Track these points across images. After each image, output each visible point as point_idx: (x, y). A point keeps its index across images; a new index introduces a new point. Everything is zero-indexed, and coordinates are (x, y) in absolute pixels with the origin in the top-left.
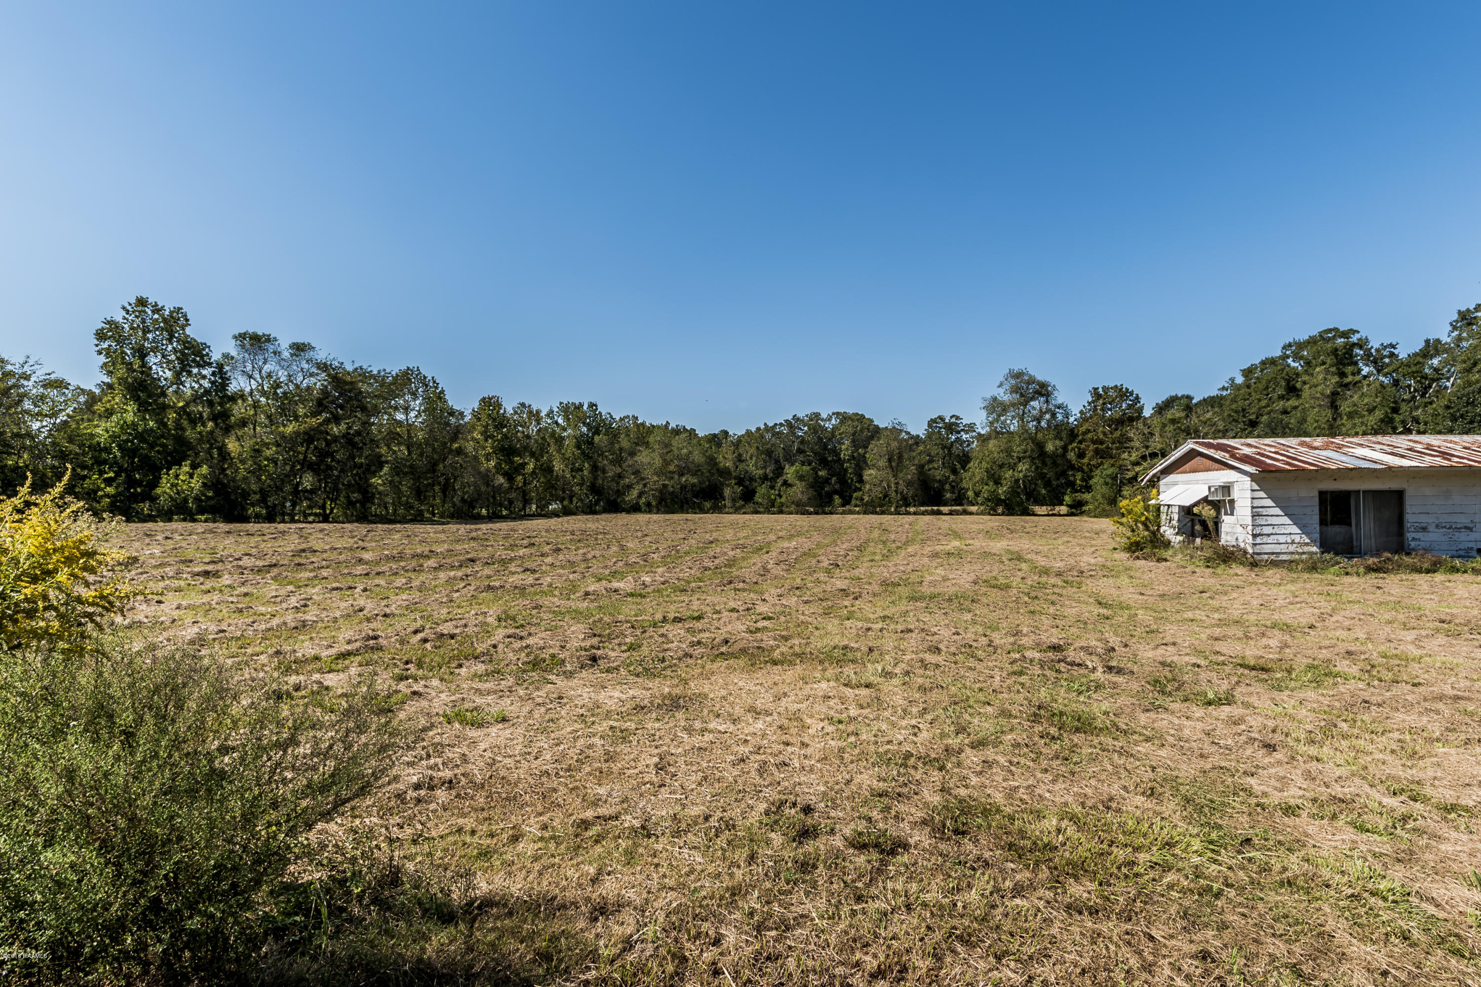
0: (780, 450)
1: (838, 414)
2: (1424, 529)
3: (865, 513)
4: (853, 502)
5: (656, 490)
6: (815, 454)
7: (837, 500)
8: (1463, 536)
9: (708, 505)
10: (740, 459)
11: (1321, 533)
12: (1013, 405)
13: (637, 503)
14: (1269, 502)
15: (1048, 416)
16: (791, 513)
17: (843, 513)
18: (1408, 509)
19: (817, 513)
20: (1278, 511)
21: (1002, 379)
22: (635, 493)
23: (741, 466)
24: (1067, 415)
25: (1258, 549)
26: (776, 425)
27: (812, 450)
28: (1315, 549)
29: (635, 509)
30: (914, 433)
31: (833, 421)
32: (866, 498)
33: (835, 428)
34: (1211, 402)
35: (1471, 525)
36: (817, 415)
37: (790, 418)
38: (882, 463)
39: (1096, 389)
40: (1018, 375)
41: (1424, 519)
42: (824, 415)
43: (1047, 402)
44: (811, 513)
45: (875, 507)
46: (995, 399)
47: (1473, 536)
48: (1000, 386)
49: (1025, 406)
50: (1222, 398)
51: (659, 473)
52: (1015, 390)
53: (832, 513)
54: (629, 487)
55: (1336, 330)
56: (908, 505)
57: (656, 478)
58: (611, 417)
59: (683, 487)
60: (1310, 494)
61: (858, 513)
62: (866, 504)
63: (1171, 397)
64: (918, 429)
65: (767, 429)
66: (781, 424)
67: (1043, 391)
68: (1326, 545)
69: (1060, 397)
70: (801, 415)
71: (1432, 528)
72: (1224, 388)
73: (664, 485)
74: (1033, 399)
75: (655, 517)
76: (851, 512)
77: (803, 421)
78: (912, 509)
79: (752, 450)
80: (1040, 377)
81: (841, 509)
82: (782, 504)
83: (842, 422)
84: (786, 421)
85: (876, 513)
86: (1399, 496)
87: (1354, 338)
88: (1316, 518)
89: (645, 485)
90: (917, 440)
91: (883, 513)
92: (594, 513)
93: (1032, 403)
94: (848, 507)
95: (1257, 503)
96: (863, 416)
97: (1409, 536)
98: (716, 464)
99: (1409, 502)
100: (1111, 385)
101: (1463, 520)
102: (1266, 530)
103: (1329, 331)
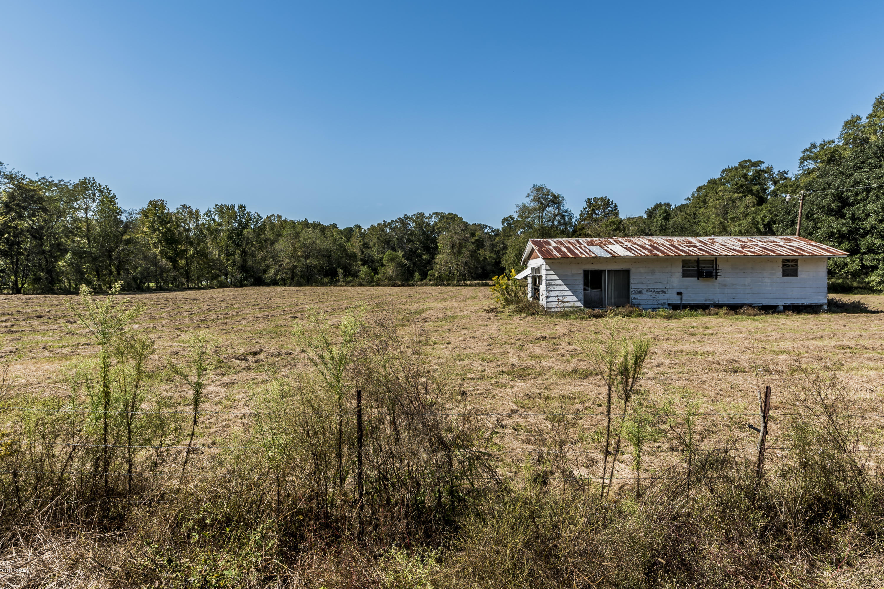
0: (395, 240)
1: (437, 214)
2: (640, 292)
3: (436, 285)
4: (428, 277)
5: (289, 269)
6: (421, 243)
7: (417, 275)
8: (660, 296)
9: (326, 280)
10: (366, 246)
11: (585, 295)
12: (535, 210)
13: (275, 280)
14: (556, 277)
15: (558, 218)
16: (385, 286)
17: (422, 285)
18: (632, 281)
19: (403, 285)
20: (560, 282)
21: (529, 192)
22: (272, 271)
23: (367, 252)
24: (570, 218)
25: (550, 305)
26: (392, 221)
27: (419, 240)
28: (579, 304)
29: (274, 283)
30: (495, 227)
31: (433, 219)
32: (436, 275)
33: (436, 224)
35: (665, 290)
36: (422, 214)
37: (402, 216)
38: (447, 250)
39: (589, 199)
40: (540, 189)
41: (640, 286)
42: (427, 215)
43: (559, 208)
44: (399, 286)
45: (443, 281)
46: (524, 205)
47: (666, 296)
48: (528, 196)
49: (543, 210)
50: (687, 205)
51: (293, 256)
52: (537, 199)
53: (413, 286)
54: (268, 267)
55: (749, 161)
56: (465, 280)
57: (288, 261)
58: (259, 216)
59: (308, 267)
60: (578, 272)
61: (432, 285)
62: (437, 279)
63: (657, 204)
65: (386, 225)
66: (396, 221)
67: (556, 200)
68: (588, 303)
69: (566, 205)
70: (410, 214)
71: (644, 292)
72: (689, 199)
73: (294, 266)
74: (548, 206)
75: (287, 288)
76: (426, 285)
77: (412, 219)
78: (469, 283)
79: (375, 240)
80: (555, 191)
81: (419, 283)
82: (379, 279)
83: (440, 220)
84: (399, 219)
85: (444, 285)
86: (627, 272)
87: (763, 167)
88: (582, 286)
89: (280, 266)
90: (497, 233)
91: (449, 285)
92: (242, 286)
93: (547, 209)
94: (424, 281)
95: (549, 277)
96: (456, 216)
97: (632, 296)
98: (345, 250)
99: (632, 277)
100: (599, 197)
101: (660, 287)
102: (552, 294)
103: (746, 161)
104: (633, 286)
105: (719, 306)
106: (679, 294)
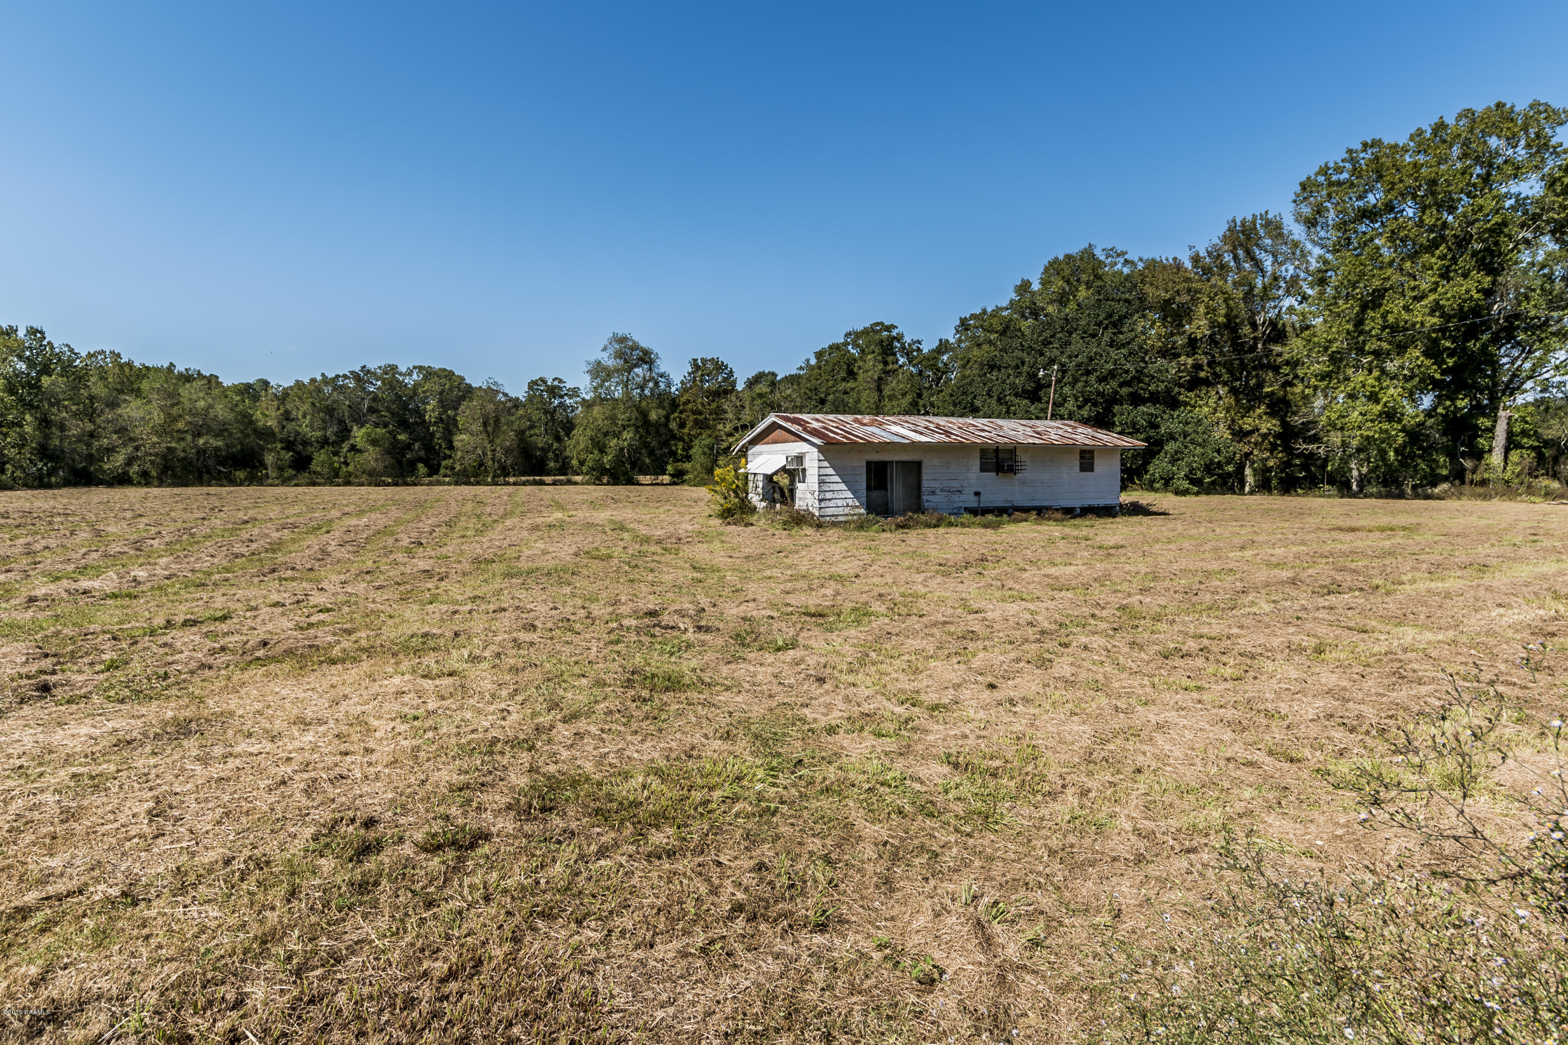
0: (345, 407)
1: (420, 368)
2: (933, 493)
3: (457, 483)
4: (442, 471)
5: (157, 455)
6: (393, 414)
7: (422, 468)
8: (956, 498)
9: (241, 474)
10: (287, 417)
11: (867, 497)
12: (617, 371)
13: (126, 473)
14: (831, 471)
15: (651, 385)
16: (362, 485)
17: (430, 484)
18: (925, 477)
19: (396, 484)
20: (837, 479)
21: (606, 343)
22: (119, 459)
23: (290, 426)
24: (669, 385)
25: (823, 512)
26: (338, 376)
27: (388, 409)
28: (862, 511)
29: (121, 480)
30: (513, 395)
31: (415, 377)
32: (458, 467)
33: (417, 385)
34: (792, 380)
35: (961, 489)
36: (393, 368)
37: (357, 369)
38: (476, 427)
39: (695, 360)
40: (622, 340)
41: (934, 485)
42: (403, 369)
43: (650, 369)
44: (388, 485)
45: (468, 477)
46: (599, 363)
47: (963, 497)
48: (604, 349)
49: (629, 373)
50: (799, 376)
51: (162, 431)
52: (619, 355)
53: (415, 485)
54: (111, 450)
55: (882, 324)
56: (508, 475)
57: (155, 439)
58: (72, 350)
59: (201, 452)
60: (859, 464)
61: (449, 484)
62: (458, 474)
64: (519, 391)
65: (325, 380)
66: (345, 376)
67: (646, 358)
68: (870, 508)
69: (663, 366)
70: (372, 366)
71: (938, 492)
72: (801, 368)
73: (168, 448)
74: (636, 366)
75: (156, 491)
76: (439, 483)
77: (375, 374)
78: (512, 480)
79: (306, 407)
80: (644, 344)
81: (427, 480)
82: (350, 474)
83: (426, 378)
84: (352, 372)
85: (472, 484)
86: (918, 465)
87: (894, 333)
88: (864, 484)
89: (137, 448)
90: (516, 403)
91: (478, 483)
92: (49, 486)
93: (636, 370)
94: (435, 477)
95: (823, 471)
96: (451, 373)
97: (925, 498)
98: (251, 422)
99: (925, 471)
100: (709, 357)
101: (956, 485)
102: (829, 495)
103: (877, 324)
104: (925, 484)
105: (1026, 510)
106: (977, 494)
